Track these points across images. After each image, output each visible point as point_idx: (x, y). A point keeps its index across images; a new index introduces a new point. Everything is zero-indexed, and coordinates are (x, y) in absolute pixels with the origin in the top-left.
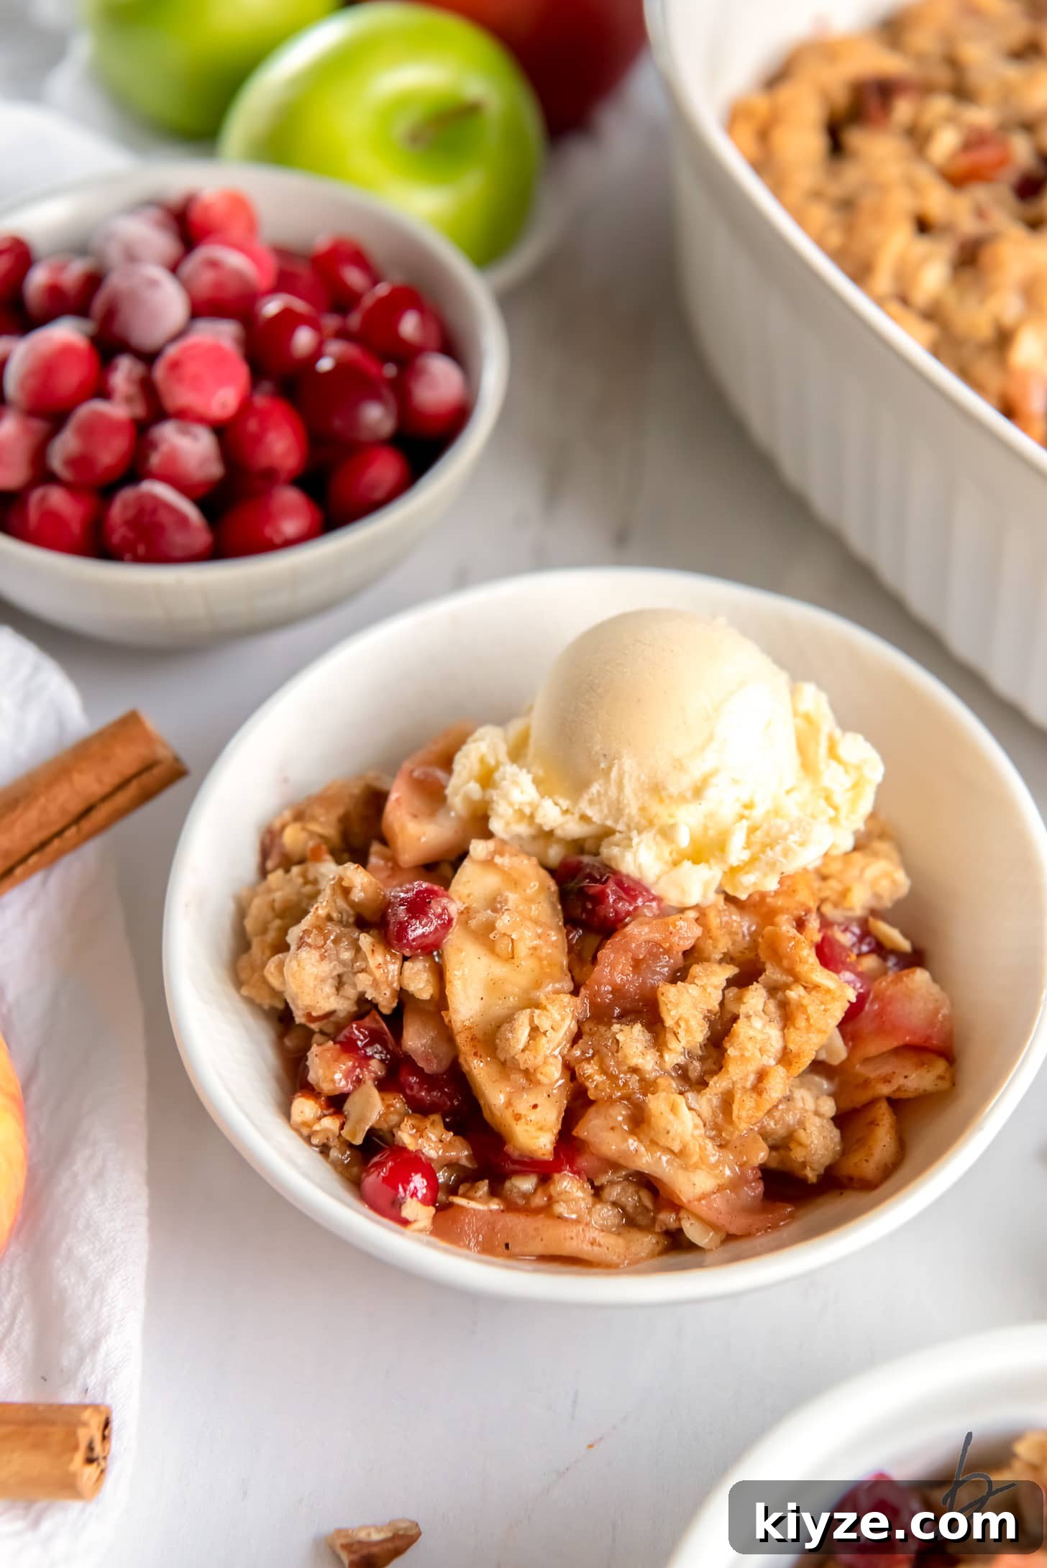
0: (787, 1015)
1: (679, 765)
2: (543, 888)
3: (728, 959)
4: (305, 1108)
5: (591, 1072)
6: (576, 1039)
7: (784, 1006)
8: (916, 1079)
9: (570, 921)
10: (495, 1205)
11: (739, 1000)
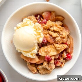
0: (53, 26)
1: (34, 37)
2: (43, 48)
3: (48, 31)
4: (62, 65)
5: (61, 42)
6: (58, 44)
7: (52, 26)
8: (54, 15)
9: (46, 45)
10: (69, 49)
11: (52, 30)
